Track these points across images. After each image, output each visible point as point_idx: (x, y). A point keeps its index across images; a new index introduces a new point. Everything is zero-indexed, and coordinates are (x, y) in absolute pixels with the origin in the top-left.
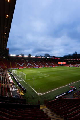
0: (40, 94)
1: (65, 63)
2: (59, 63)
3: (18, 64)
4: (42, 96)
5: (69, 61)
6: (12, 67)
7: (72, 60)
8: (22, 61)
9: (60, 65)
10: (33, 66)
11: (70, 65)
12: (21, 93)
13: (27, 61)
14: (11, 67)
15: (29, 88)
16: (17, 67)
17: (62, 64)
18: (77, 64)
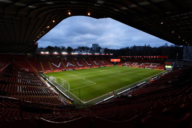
0: (85, 103)
1: (119, 60)
2: (111, 61)
3: (53, 64)
4: (86, 103)
5: (124, 58)
6: (45, 70)
7: (128, 58)
8: (58, 58)
9: (113, 63)
10: (75, 67)
11: (125, 64)
12: (70, 103)
13: (66, 59)
14: (43, 70)
15: (75, 98)
16: (52, 69)
17: (116, 62)
18: (134, 63)
